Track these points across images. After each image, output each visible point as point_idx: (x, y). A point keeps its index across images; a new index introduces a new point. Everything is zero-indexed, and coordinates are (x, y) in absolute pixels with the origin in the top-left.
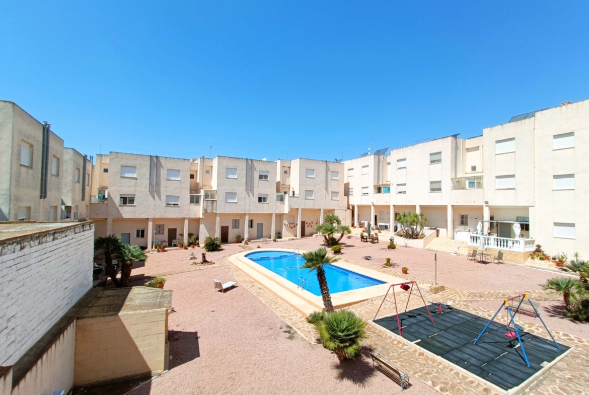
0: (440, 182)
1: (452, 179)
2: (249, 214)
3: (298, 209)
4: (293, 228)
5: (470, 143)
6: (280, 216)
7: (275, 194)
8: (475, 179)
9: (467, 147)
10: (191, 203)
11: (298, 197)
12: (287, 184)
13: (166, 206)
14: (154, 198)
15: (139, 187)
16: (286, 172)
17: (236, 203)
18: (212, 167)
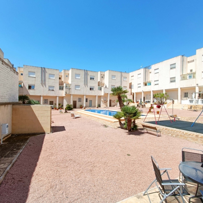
0: (175, 78)
1: (181, 75)
2: (86, 95)
3: (108, 94)
4: (106, 102)
5: (189, 59)
6: (100, 97)
7: (98, 87)
8: (192, 74)
9: (188, 61)
10: (59, 89)
11: (108, 88)
12: (103, 82)
13: (48, 91)
14: (43, 87)
15: (37, 82)
16: (102, 77)
17: (80, 90)
18: (69, 74)
